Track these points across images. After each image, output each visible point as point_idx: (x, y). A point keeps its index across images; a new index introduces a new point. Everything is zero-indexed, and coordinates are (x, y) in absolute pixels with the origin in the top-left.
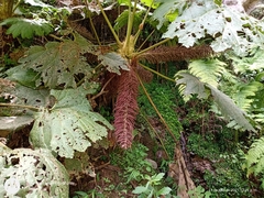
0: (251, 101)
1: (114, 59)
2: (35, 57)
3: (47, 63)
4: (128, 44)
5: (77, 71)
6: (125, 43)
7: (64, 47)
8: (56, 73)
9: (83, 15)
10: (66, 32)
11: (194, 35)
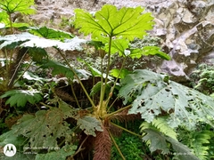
0: (207, 148)
1: (90, 121)
2: (26, 124)
3: (35, 129)
4: (101, 108)
5: (59, 135)
6: (99, 107)
7: (50, 114)
8: (42, 138)
9: (67, 83)
10: (53, 101)
11: (152, 112)
